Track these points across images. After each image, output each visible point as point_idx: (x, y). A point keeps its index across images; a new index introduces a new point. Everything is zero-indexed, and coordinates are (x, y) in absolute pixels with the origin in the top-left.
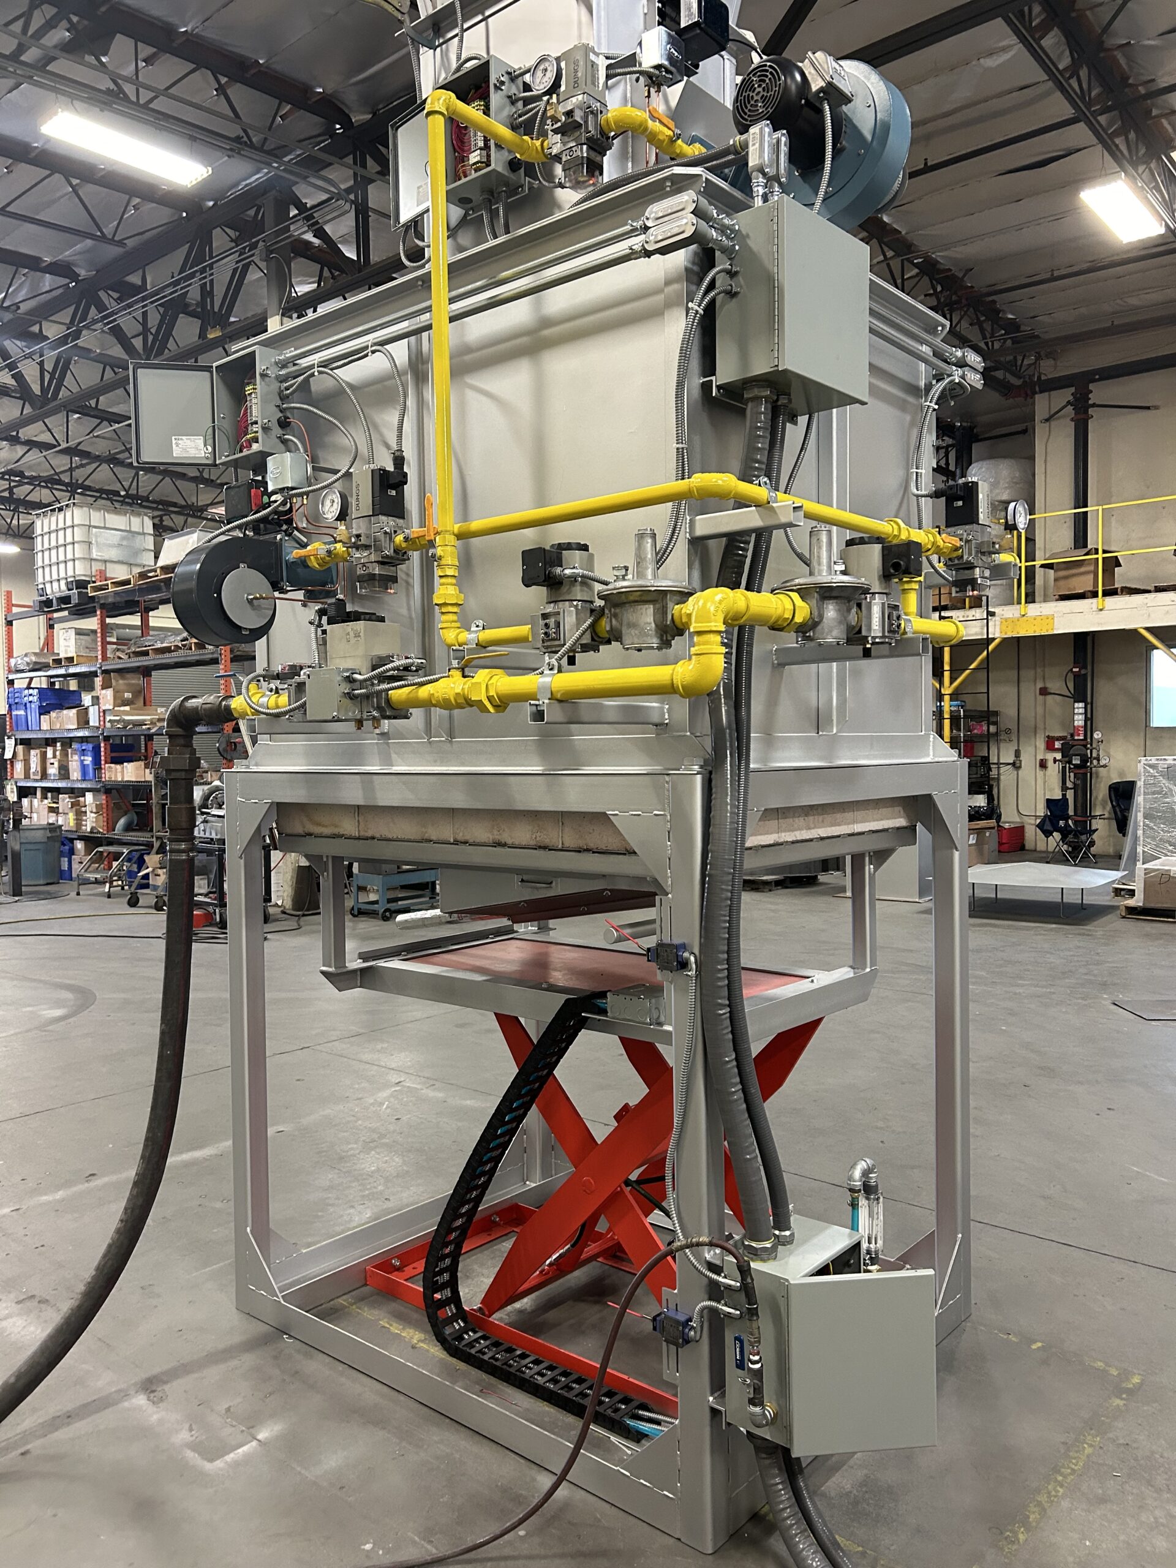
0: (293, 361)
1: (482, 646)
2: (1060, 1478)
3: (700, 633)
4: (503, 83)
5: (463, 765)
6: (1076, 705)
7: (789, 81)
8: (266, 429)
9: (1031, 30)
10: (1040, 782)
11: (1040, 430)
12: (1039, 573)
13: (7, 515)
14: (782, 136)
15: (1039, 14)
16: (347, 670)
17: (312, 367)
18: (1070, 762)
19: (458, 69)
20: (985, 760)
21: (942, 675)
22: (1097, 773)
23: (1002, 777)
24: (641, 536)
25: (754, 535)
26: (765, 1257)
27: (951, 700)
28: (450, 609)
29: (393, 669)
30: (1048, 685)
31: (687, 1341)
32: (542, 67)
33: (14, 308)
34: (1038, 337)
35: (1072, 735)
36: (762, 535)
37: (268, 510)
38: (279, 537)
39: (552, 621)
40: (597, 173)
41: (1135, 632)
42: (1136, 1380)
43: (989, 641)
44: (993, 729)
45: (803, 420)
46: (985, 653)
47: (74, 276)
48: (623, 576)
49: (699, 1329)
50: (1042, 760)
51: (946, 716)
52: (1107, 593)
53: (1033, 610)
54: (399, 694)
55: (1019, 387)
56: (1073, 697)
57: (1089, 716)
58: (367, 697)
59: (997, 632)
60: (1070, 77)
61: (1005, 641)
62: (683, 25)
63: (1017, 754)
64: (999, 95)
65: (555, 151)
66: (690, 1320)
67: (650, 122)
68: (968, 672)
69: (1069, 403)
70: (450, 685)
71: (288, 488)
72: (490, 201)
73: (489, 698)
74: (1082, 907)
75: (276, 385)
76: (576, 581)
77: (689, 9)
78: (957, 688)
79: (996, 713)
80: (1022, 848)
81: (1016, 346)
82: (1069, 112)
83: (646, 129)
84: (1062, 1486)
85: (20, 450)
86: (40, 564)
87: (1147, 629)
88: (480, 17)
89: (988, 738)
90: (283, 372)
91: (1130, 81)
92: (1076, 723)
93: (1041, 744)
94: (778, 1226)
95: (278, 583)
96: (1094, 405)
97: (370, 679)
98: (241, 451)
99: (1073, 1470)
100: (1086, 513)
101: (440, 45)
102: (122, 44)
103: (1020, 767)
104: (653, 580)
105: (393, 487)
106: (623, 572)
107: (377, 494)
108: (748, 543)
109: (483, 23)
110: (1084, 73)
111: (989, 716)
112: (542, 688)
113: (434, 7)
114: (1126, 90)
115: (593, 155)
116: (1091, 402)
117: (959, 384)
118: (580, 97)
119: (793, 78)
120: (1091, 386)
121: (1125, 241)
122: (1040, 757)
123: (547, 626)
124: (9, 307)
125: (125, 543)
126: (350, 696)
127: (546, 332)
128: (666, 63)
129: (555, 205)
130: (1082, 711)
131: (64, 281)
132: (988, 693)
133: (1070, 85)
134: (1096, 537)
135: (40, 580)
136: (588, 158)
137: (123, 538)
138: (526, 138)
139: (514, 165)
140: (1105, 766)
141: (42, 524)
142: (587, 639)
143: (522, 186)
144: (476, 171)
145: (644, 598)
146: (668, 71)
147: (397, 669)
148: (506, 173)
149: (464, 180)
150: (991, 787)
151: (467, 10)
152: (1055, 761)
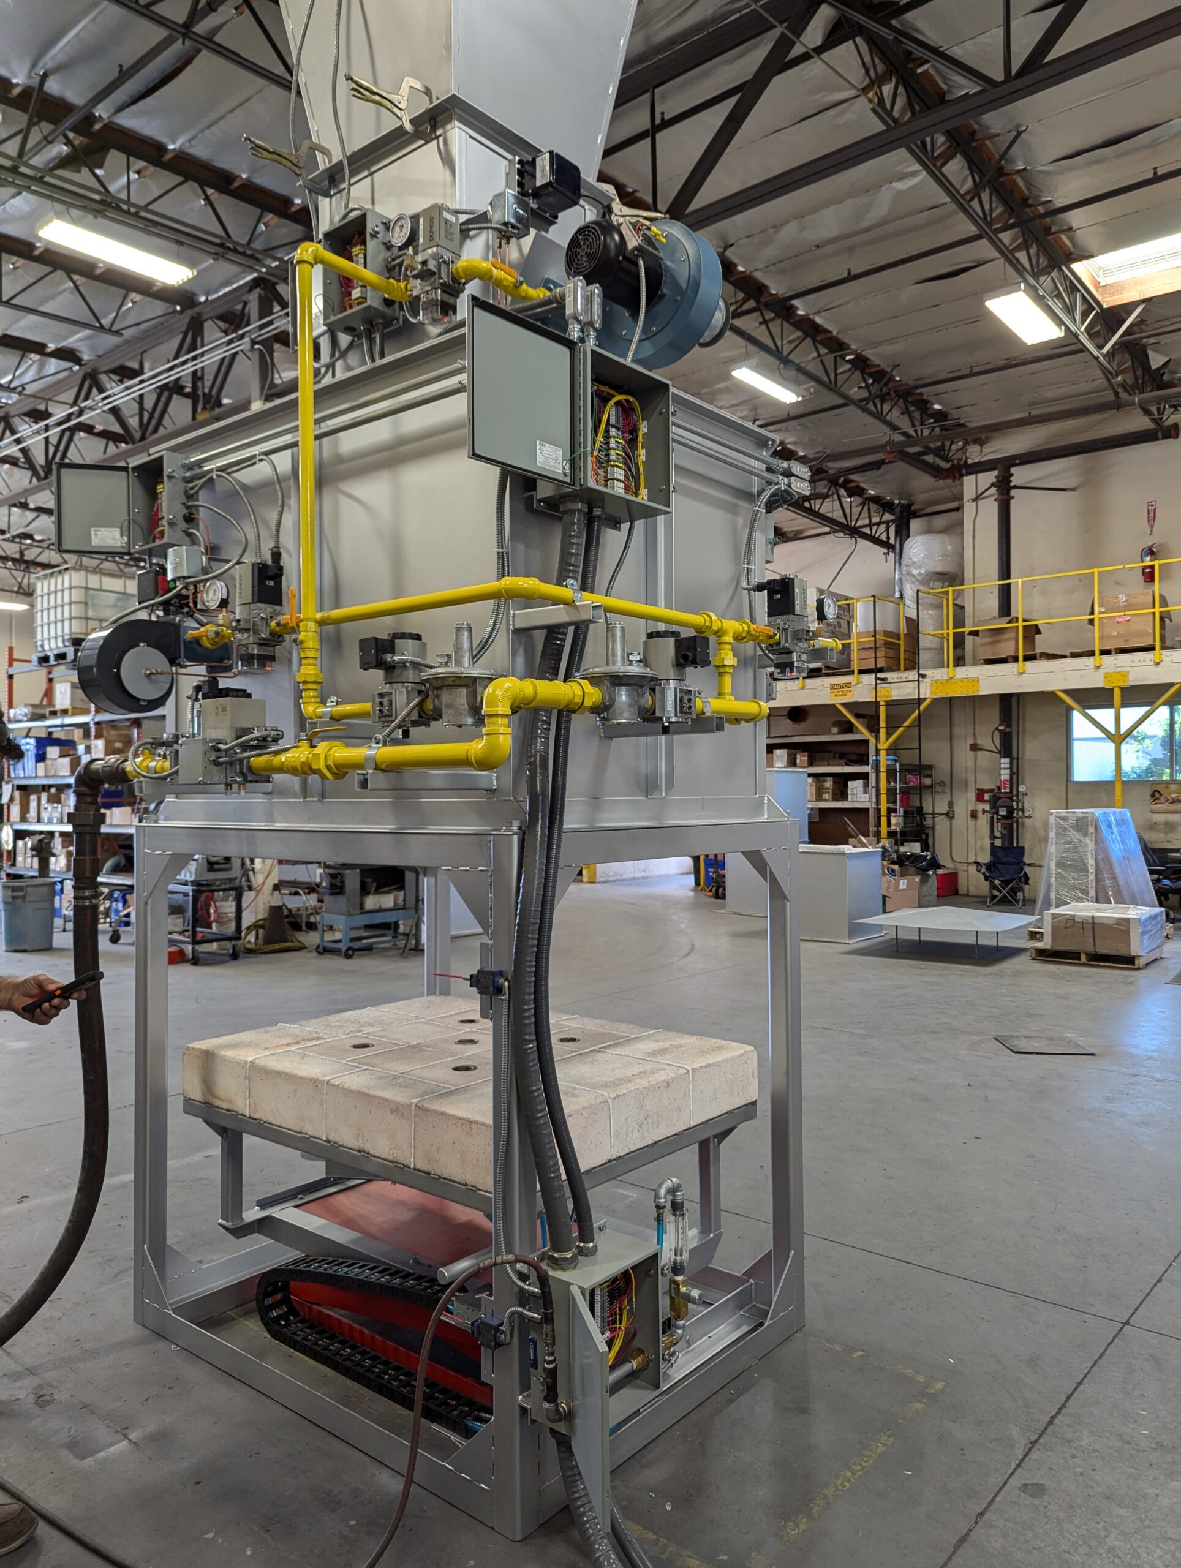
0: (200, 463)
1: (335, 719)
2: (849, 1474)
3: (490, 716)
4: (377, 233)
5: (331, 822)
6: (1003, 760)
7: (608, 240)
8: (171, 524)
9: (934, 159)
10: (971, 830)
11: (969, 508)
12: (969, 640)
13: (19, 575)
14: (596, 289)
15: (943, 144)
16: (212, 741)
17: (211, 471)
18: (997, 813)
19: (345, 217)
20: (920, 809)
21: (879, 732)
22: (1023, 824)
23: (937, 827)
24: (459, 630)
25: (571, 629)
26: (566, 1266)
27: (888, 755)
28: (310, 686)
29: (253, 740)
30: (979, 742)
31: (499, 1345)
32: (399, 224)
33: (20, 389)
34: (963, 425)
35: (999, 788)
36: (581, 628)
37: (170, 594)
38: (178, 619)
39: (385, 700)
40: (451, 312)
41: (1052, 694)
42: (940, 1385)
43: (920, 701)
44: (927, 781)
45: (625, 526)
46: (917, 712)
47: (78, 360)
48: (446, 663)
49: (508, 1333)
50: (972, 811)
51: (883, 769)
52: (1027, 658)
53: (961, 672)
54: (259, 761)
55: (947, 470)
56: (999, 752)
57: (1015, 770)
58: (231, 763)
59: (927, 692)
60: (972, 199)
61: (936, 701)
62: (538, 184)
63: (951, 804)
64: (910, 215)
65: (415, 293)
66: (501, 1325)
67: (494, 270)
68: (901, 729)
69: (993, 485)
70: (300, 754)
71: (185, 578)
72: (369, 330)
73: (328, 767)
74: (998, 949)
75: (182, 486)
76: (405, 666)
77: (543, 170)
78: (895, 742)
79: (931, 767)
80: (956, 893)
81: (944, 433)
82: (973, 230)
83: (491, 277)
84: (849, 1481)
85: (30, 515)
86: (39, 622)
87: (1065, 691)
88: (366, 173)
89: (920, 789)
90: (188, 474)
91: (1030, 202)
92: (1003, 778)
93: (972, 795)
94: (582, 1238)
95: (176, 659)
96: (1015, 487)
97: (232, 748)
98: (154, 541)
99: (863, 1467)
100: (1009, 585)
101: (335, 194)
102: (115, 158)
103: (953, 817)
104: (467, 668)
105: (271, 578)
106: (445, 659)
107: (256, 584)
108: (565, 634)
109: (369, 179)
110: (985, 196)
111: (923, 769)
112: (368, 759)
113: (330, 161)
114: (1027, 210)
115: (447, 298)
116: (1012, 484)
117: (785, 491)
118: (435, 249)
119: (613, 238)
120: (1013, 470)
121: (1029, 343)
122: (971, 807)
123: (381, 704)
124: (15, 388)
125: (119, 604)
126: (216, 763)
127: (403, 449)
128: (513, 221)
129: (425, 336)
130: (1008, 766)
131: (69, 364)
132: (920, 749)
133: (970, 206)
134: (1018, 608)
135: (39, 636)
136: (442, 301)
137: (118, 600)
138: (392, 281)
139: (389, 303)
140: (1029, 817)
141: (42, 587)
142: (415, 716)
143: (397, 319)
144: (358, 304)
145: (457, 683)
146: (513, 227)
147: (257, 739)
148: (381, 308)
149: (349, 312)
150: (927, 835)
151: (353, 167)
152: (984, 811)
